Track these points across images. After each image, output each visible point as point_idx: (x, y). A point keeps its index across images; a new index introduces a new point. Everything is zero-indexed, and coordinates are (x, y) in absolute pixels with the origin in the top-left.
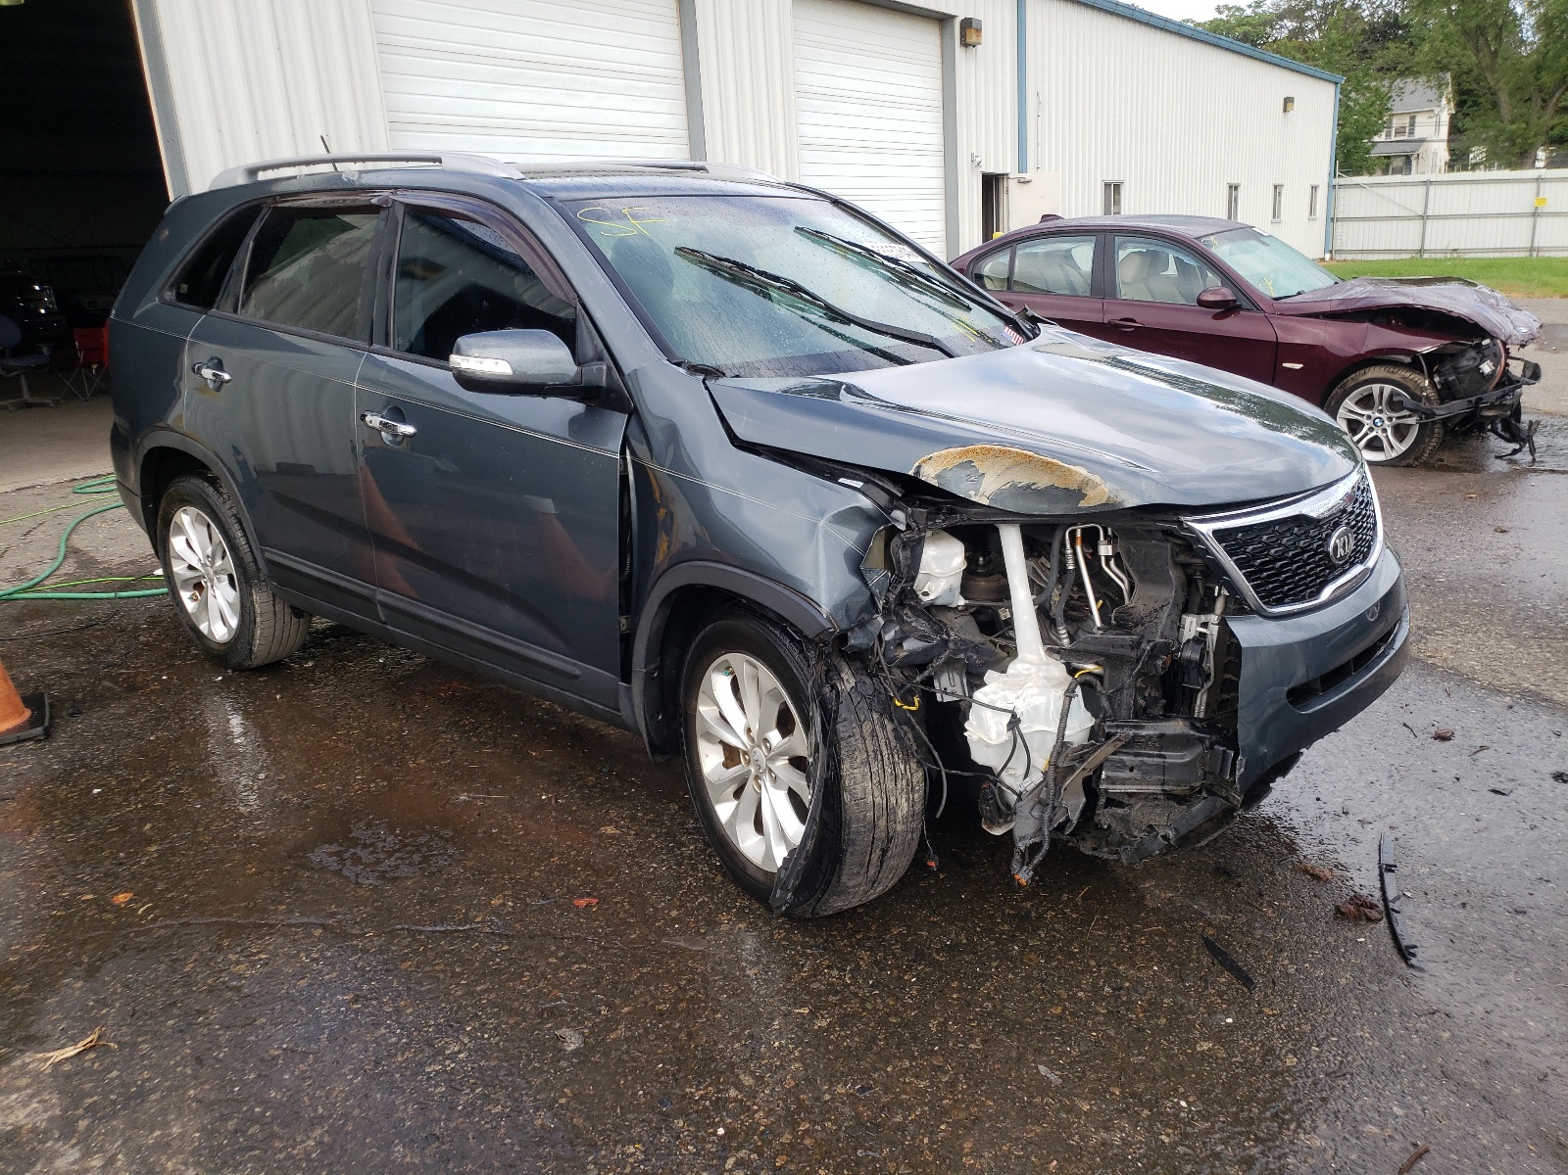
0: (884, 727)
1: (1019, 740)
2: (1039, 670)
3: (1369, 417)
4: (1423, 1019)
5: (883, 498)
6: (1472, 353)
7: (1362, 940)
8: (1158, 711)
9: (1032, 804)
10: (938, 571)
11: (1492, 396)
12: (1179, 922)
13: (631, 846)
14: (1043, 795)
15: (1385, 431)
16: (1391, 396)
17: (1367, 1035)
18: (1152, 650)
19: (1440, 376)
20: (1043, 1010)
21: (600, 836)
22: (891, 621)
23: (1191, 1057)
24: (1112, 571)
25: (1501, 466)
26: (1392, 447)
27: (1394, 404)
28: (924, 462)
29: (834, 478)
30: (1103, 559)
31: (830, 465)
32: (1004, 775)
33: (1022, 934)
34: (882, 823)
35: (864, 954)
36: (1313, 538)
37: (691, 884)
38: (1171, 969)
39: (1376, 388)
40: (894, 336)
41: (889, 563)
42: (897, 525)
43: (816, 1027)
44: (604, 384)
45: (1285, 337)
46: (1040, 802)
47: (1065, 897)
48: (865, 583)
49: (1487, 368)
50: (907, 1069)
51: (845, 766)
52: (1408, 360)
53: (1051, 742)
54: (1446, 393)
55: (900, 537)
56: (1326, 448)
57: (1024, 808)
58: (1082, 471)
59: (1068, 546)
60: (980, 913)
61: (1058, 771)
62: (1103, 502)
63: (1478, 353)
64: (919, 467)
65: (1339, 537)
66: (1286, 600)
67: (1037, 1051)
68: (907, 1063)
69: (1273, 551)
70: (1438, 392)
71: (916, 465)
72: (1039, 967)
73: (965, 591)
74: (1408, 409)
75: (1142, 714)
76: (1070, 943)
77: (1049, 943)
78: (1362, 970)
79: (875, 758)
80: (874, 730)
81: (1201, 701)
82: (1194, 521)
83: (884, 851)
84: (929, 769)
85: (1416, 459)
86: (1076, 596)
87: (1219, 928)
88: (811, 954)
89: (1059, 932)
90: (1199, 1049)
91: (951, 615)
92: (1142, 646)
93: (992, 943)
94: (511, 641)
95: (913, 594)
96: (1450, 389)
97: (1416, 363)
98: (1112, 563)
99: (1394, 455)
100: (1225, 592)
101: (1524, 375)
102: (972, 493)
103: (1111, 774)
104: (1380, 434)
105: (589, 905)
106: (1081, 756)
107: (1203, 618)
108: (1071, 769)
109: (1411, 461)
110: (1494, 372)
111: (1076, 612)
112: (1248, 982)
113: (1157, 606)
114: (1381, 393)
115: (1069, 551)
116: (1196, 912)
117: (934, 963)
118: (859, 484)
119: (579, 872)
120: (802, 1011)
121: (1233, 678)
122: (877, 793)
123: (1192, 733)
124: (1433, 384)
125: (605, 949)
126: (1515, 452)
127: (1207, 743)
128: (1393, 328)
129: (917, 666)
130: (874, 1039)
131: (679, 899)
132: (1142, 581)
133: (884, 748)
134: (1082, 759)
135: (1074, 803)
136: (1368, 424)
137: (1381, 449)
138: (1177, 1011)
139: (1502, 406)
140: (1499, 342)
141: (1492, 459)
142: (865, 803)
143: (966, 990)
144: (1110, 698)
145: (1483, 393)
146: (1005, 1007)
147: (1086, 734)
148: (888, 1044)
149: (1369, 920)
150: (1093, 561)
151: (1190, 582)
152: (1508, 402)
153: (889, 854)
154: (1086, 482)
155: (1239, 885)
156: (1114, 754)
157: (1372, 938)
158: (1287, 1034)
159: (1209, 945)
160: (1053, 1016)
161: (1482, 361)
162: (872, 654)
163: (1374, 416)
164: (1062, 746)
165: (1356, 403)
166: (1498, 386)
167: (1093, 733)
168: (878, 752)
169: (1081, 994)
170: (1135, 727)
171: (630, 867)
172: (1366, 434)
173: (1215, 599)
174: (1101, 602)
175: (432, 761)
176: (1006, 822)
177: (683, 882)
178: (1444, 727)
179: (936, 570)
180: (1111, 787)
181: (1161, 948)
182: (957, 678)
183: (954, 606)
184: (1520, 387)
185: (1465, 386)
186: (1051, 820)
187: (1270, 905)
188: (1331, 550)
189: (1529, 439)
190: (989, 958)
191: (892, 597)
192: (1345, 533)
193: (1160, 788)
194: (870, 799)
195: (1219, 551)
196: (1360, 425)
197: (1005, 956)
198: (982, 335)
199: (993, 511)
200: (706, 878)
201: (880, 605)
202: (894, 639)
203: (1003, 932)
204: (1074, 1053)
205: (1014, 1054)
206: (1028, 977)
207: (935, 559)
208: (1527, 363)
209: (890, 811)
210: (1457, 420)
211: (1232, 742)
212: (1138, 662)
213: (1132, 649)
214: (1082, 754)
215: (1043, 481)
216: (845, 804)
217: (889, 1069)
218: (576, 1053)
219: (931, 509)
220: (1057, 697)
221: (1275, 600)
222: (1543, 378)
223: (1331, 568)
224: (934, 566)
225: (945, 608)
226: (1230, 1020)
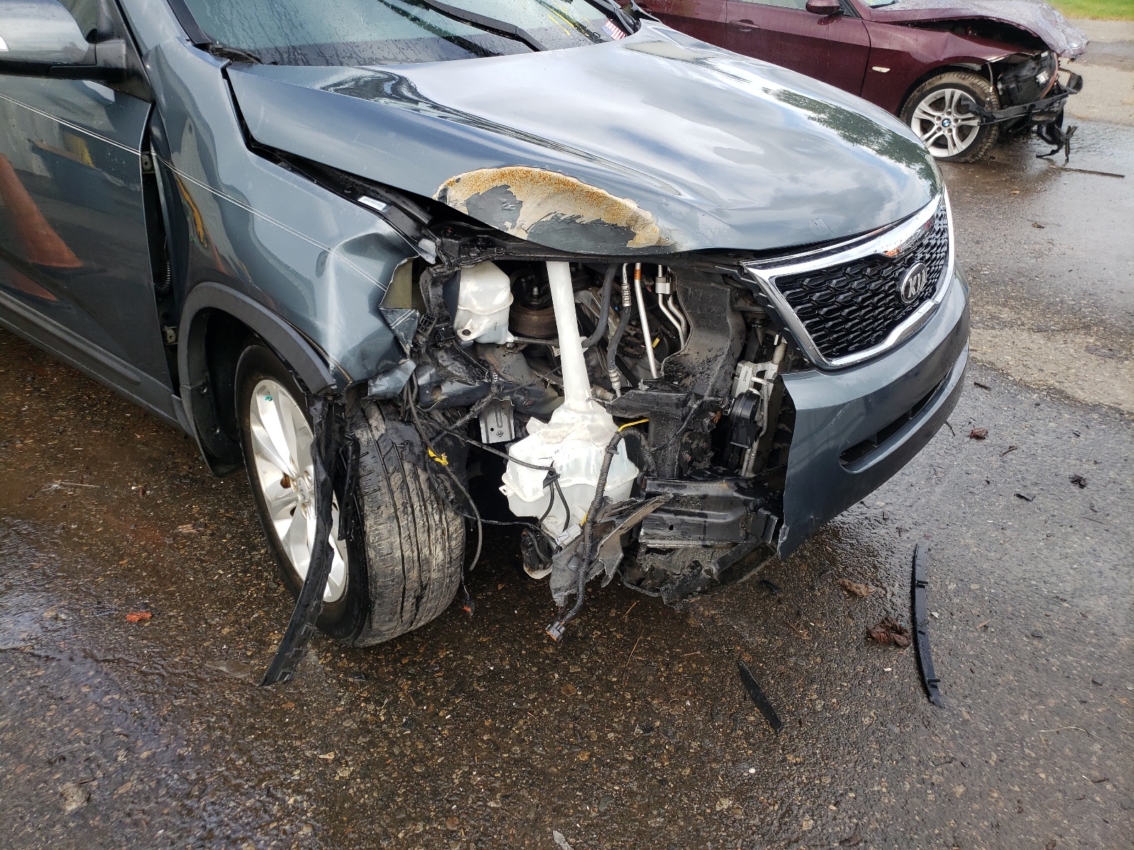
0: (416, 477)
1: (556, 492)
2: (584, 418)
3: (939, 118)
4: (939, 769)
5: (408, 226)
6: (1032, 64)
7: (889, 669)
8: (704, 464)
9: (569, 556)
10: (479, 308)
11: (1042, 103)
12: (718, 646)
13: (203, 549)
14: (580, 550)
15: (950, 130)
16: (960, 100)
17: (884, 790)
18: (700, 406)
19: (1003, 83)
20: (571, 756)
21: (175, 536)
22: (425, 364)
23: (709, 820)
24: (669, 311)
25: (1040, 165)
26: (954, 145)
27: (961, 107)
28: (451, 184)
29: (353, 197)
30: (660, 297)
31: (352, 179)
32: (545, 521)
33: (565, 658)
34: (414, 575)
35: (405, 684)
36: (885, 278)
37: (252, 594)
38: (704, 704)
39: (948, 92)
40: (475, 24)
41: (418, 300)
42: (424, 256)
43: (337, 778)
44: (124, 66)
45: (878, 43)
46: (577, 555)
47: (613, 613)
48: (387, 325)
49: (1042, 78)
50: (419, 836)
51: (369, 523)
52: (977, 67)
53: (591, 496)
54: (1006, 99)
55: (429, 272)
56: (902, 166)
57: (561, 559)
58: (631, 205)
59: (625, 281)
60: (529, 632)
61: (595, 529)
62: (654, 243)
63: (1037, 64)
64: (445, 190)
65: (912, 276)
66: (851, 348)
67: (557, 811)
68: (420, 828)
69: (842, 297)
70: (1000, 98)
71: (441, 188)
72: (575, 700)
73: (513, 327)
74: (972, 112)
75: (686, 473)
76: (609, 670)
77: (591, 670)
78: (886, 704)
79: (405, 512)
80: (404, 481)
81: (750, 457)
82: (754, 267)
83: (419, 599)
84: (466, 518)
85: (973, 157)
86: (633, 333)
87: (756, 655)
88: (352, 684)
89: (600, 656)
90: (718, 809)
91: (500, 352)
92: (690, 404)
93: (535, 669)
94: (78, 339)
95: (452, 334)
96: (1009, 95)
97: (985, 71)
98: (670, 302)
99: (955, 152)
100: (784, 341)
101: (1069, 84)
102: (508, 224)
103: (650, 532)
104: (947, 135)
105: (142, 620)
106: (620, 512)
107: (760, 367)
108: (611, 525)
109: (968, 158)
110: (1047, 82)
111: (630, 348)
112: (775, 723)
113: (711, 355)
114: (952, 97)
115: (626, 287)
116: (736, 634)
117: (472, 695)
118: (379, 206)
119: (143, 578)
120: (327, 756)
121: (787, 429)
122: (406, 547)
123: (736, 495)
124: (996, 90)
125: (145, 674)
126: (1053, 152)
127: (751, 506)
128: (972, 39)
129: (457, 408)
130: (394, 793)
131: (236, 614)
132: (698, 326)
133: (415, 499)
134: (622, 515)
135: (610, 556)
136: (937, 123)
137: (945, 146)
138: (703, 757)
139: (1050, 113)
140: (1055, 55)
141: (1034, 158)
142: (393, 558)
143: (498, 729)
144: (654, 455)
145: (1036, 100)
146: (533, 752)
147: (629, 487)
148: (405, 801)
149: (897, 645)
150: (650, 298)
151: (748, 328)
152: (1055, 109)
153: (424, 600)
154: (635, 219)
155: (779, 601)
156: (654, 512)
157: (898, 665)
158: (807, 788)
159: (743, 674)
160: (580, 763)
161: (1039, 72)
162: (402, 400)
163: (943, 118)
164: (601, 501)
165: (930, 105)
166: (1051, 94)
167: (637, 488)
168: (408, 503)
169: (611, 735)
170: (676, 487)
171: (196, 572)
172: (935, 133)
173: (774, 348)
174: (657, 340)
175: (40, 441)
176: (544, 568)
177: (244, 593)
178: (979, 427)
179: (477, 306)
180: (650, 541)
181: (696, 676)
182: (505, 418)
183: (502, 342)
184: (1067, 96)
185: (1022, 93)
186: (587, 574)
187: (807, 626)
188: (902, 289)
189: (1067, 143)
190: (528, 688)
191: (422, 340)
192: (919, 271)
193: (700, 543)
194: (398, 554)
195: (781, 301)
196: (930, 125)
197: (544, 687)
198: (580, 27)
199: (533, 247)
200: (268, 589)
201: (407, 348)
202: (430, 384)
203: (547, 657)
204: (594, 814)
205: (532, 816)
206: (563, 713)
207: (475, 294)
208: (1073, 75)
209: (423, 563)
210: (1010, 124)
211: (777, 508)
212: (684, 419)
213: (677, 407)
214: (624, 511)
215: (588, 215)
216: (370, 559)
217: (400, 835)
218: (76, 814)
219: (465, 240)
220: (596, 452)
221: (838, 351)
222: (1083, 90)
223: (901, 308)
224: (475, 302)
225: (493, 346)
226: (752, 771)
